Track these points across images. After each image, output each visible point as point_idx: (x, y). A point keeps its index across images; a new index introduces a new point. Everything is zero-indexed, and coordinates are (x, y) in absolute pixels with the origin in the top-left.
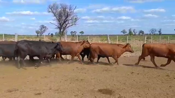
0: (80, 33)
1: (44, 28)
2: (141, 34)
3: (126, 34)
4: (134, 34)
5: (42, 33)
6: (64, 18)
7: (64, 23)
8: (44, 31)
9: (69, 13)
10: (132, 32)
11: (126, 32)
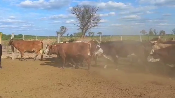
0: (98, 33)
1: (64, 29)
2: (162, 34)
3: (146, 34)
4: (154, 34)
5: (63, 34)
6: (86, 19)
7: (86, 24)
8: (64, 32)
9: (92, 15)
10: (153, 32)
11: (146, 32)
